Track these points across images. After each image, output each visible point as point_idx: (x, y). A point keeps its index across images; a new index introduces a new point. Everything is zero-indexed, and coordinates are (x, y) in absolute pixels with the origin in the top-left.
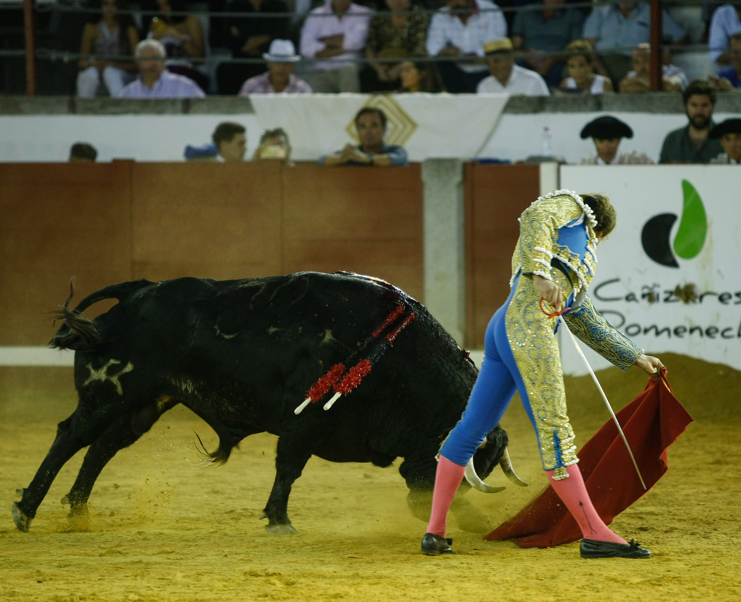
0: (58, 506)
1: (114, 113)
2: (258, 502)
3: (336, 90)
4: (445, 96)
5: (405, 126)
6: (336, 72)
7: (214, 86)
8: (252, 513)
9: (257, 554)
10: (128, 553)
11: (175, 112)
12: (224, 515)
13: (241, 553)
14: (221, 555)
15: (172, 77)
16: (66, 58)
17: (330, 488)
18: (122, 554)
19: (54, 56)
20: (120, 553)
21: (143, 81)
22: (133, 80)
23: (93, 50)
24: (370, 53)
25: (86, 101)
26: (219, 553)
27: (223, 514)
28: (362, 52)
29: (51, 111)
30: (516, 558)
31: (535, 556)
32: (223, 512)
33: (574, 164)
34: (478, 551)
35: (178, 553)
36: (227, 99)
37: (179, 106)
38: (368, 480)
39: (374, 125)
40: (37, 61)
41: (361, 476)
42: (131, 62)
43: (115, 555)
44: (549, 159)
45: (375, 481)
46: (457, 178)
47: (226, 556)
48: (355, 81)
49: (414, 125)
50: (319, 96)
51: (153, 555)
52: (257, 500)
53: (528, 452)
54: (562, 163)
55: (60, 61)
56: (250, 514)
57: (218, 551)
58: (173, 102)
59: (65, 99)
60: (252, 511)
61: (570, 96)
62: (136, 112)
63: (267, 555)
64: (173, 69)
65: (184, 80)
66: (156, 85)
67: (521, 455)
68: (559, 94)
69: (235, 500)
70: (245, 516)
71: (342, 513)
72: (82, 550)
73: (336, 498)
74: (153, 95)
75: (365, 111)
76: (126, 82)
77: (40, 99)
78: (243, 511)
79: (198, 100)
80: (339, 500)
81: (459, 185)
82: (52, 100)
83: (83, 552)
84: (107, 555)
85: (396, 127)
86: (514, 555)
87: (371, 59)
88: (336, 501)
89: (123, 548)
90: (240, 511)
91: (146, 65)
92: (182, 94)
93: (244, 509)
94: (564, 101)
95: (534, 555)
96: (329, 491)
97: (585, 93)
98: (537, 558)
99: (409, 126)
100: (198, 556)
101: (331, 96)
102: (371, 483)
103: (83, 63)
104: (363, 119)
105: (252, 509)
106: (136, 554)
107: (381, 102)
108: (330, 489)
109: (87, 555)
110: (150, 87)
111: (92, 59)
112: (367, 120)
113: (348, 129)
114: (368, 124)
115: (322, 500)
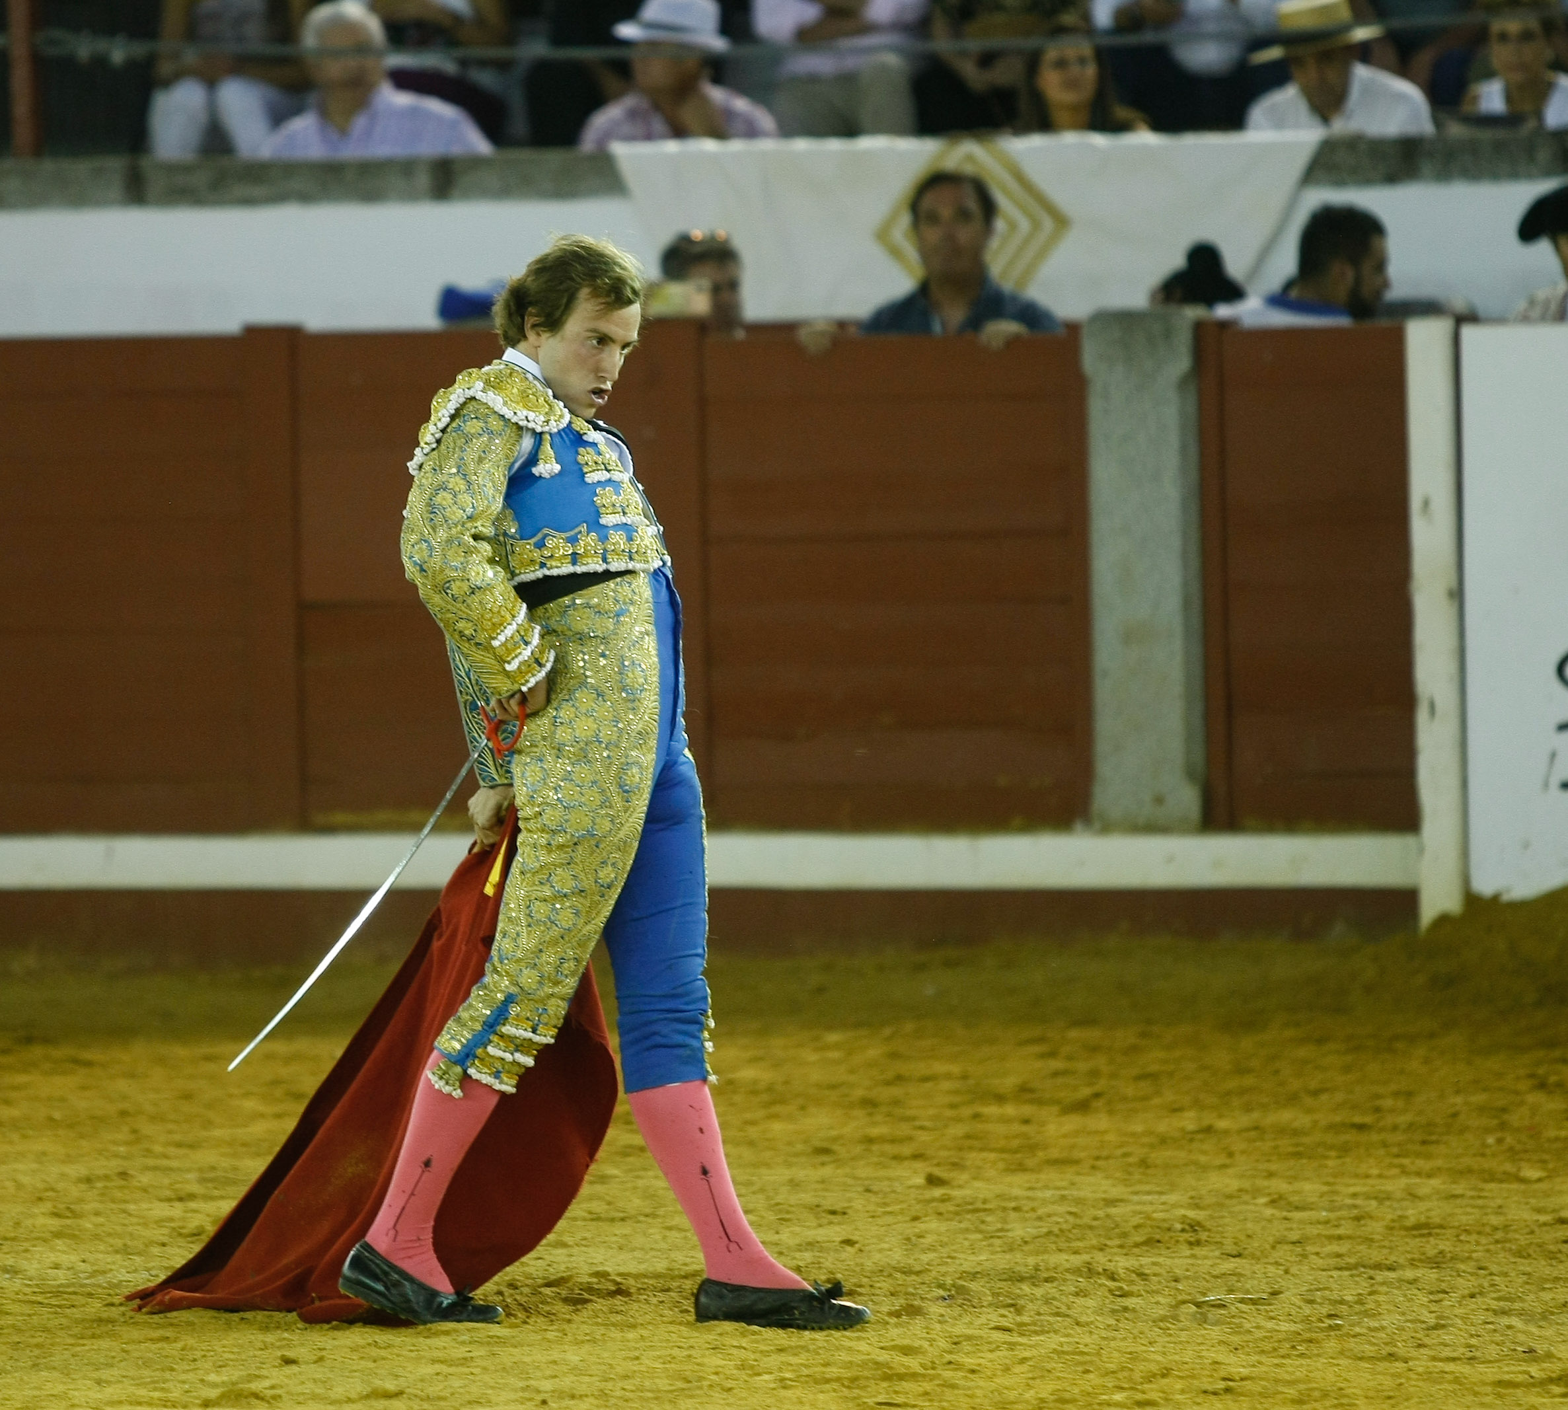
0: (95, 1271)
1: (248, 202)
2: (637, 1254)
3: (849, 129)
4: (1145, 138)
5: (1036, 225)
6: (848, 80)
7: (519, 124)
8: (618, 1284)
9: (630, 1395)
10: (280, 1396)
11: (410, 196)
12: (542, 1290)
13: (586, 1396)
14: (530, 1400)
15: (403, 99)
16: (119, 53)
17: (833, 1213)
18: (262, 1399)
19: (84, 48)
20: (256, 1396)
21: (324, 114)
22: (297, 111)
23: (191, 33)
24: (940, 26)
25: (172, 169)
26: (527, 1395)
27: (539, 1287)
28: (920, 27)
29: (78, 199)
30: (1336, 1402)
31: (1390, 1398)
32: (540, 1281)
33: (1499, 320)
34: (1231, 1383)
35: (416, 1396)
36: (553, 158)
37: (423, 179)
38: (938, 1192)
39: (963, 215)
40: (39, 62)
41: (920, 1180)
42: (293, 62)
43: (244, 1401)
44: (1429, 308)
45: (955, 1193)
46: (1181, 363)
47: (544, 1402)
48: (902, 106)
49: (1061, 221)
50: (801, 145)
51: (347, 1402)
52: (633, 1250)
53: (1377, 1110)
54: (1465, 318)
55: (100, 62)
56: (613, 1288)
57: (523, 1389)
58: (407, 167)
59: (115, 165)
60: (619, 1279)
61: (1486, 135)
62: (305, 198)
63: (656, 1398)
64: (404, 80)
65: (436, 107)
66: (360, 123)
67: (1358, 1119)
68: (1456, 130)
69: (575, 1250)
70: (599, 1293)
71: (865, 1280)
72: (155, 1389)
73: (849, 1242)
74: (352, 151)
75: (936, 181)
76: (278, 117)
77: (48, 166)
78: (595, 1280)
79: (476, 162)
80: (857, 1246)
81: (1183, 383)
82: (80, 168)
83: (156, 1394)
84: (223, 1402)
85: (1013, 226)
86: (1331, 1394)
87: (942, 44)
88: (849, 1248)
89: (267, 1383)
90: (586, 1279)
91: (334, 69)
92: (429, 148)
93: (597, 1274)
94: (1472, 148)
95: (1386, 1394)
96: (831, 1223)
97: (1531, 124)
98: (1392, 1402)
99: (1048, 224)
100: (470, 1402)
101: (834, 145)
102: (944, 1200)
103: (165, 68)
104: (928, 202)
105: (620, 1275)
106: (301, 1399)
107: (970, 158)
108: (831, 1217)
109: (169, 1404)
110: (344, 132)
111: (191, 56)
112: (942, 203)
113: (882, 235)
114: (946, 212)
115: (811, 1245)
